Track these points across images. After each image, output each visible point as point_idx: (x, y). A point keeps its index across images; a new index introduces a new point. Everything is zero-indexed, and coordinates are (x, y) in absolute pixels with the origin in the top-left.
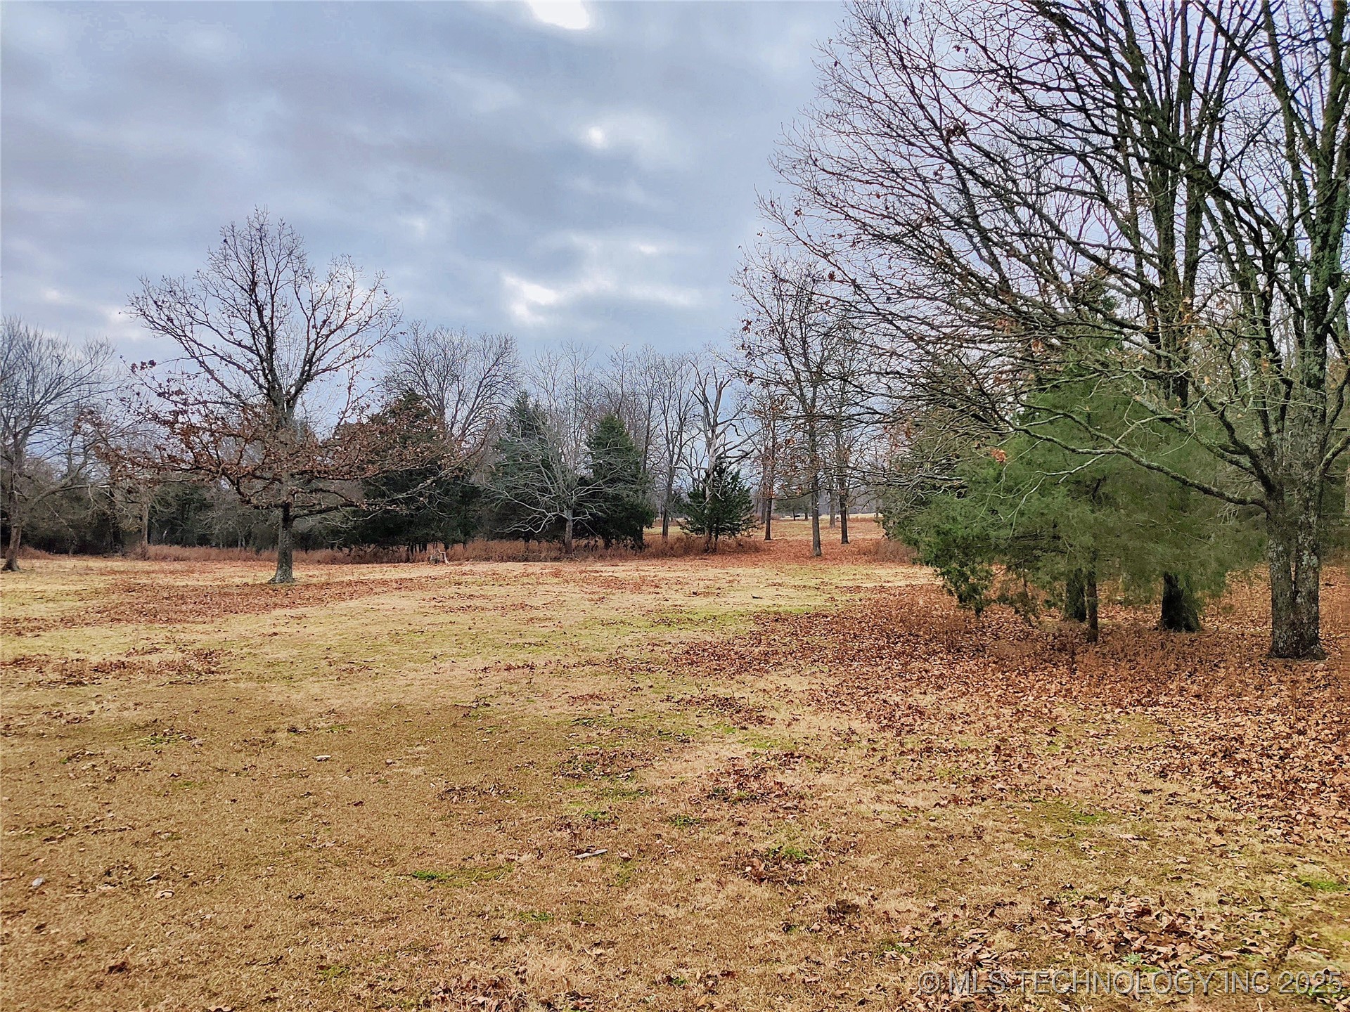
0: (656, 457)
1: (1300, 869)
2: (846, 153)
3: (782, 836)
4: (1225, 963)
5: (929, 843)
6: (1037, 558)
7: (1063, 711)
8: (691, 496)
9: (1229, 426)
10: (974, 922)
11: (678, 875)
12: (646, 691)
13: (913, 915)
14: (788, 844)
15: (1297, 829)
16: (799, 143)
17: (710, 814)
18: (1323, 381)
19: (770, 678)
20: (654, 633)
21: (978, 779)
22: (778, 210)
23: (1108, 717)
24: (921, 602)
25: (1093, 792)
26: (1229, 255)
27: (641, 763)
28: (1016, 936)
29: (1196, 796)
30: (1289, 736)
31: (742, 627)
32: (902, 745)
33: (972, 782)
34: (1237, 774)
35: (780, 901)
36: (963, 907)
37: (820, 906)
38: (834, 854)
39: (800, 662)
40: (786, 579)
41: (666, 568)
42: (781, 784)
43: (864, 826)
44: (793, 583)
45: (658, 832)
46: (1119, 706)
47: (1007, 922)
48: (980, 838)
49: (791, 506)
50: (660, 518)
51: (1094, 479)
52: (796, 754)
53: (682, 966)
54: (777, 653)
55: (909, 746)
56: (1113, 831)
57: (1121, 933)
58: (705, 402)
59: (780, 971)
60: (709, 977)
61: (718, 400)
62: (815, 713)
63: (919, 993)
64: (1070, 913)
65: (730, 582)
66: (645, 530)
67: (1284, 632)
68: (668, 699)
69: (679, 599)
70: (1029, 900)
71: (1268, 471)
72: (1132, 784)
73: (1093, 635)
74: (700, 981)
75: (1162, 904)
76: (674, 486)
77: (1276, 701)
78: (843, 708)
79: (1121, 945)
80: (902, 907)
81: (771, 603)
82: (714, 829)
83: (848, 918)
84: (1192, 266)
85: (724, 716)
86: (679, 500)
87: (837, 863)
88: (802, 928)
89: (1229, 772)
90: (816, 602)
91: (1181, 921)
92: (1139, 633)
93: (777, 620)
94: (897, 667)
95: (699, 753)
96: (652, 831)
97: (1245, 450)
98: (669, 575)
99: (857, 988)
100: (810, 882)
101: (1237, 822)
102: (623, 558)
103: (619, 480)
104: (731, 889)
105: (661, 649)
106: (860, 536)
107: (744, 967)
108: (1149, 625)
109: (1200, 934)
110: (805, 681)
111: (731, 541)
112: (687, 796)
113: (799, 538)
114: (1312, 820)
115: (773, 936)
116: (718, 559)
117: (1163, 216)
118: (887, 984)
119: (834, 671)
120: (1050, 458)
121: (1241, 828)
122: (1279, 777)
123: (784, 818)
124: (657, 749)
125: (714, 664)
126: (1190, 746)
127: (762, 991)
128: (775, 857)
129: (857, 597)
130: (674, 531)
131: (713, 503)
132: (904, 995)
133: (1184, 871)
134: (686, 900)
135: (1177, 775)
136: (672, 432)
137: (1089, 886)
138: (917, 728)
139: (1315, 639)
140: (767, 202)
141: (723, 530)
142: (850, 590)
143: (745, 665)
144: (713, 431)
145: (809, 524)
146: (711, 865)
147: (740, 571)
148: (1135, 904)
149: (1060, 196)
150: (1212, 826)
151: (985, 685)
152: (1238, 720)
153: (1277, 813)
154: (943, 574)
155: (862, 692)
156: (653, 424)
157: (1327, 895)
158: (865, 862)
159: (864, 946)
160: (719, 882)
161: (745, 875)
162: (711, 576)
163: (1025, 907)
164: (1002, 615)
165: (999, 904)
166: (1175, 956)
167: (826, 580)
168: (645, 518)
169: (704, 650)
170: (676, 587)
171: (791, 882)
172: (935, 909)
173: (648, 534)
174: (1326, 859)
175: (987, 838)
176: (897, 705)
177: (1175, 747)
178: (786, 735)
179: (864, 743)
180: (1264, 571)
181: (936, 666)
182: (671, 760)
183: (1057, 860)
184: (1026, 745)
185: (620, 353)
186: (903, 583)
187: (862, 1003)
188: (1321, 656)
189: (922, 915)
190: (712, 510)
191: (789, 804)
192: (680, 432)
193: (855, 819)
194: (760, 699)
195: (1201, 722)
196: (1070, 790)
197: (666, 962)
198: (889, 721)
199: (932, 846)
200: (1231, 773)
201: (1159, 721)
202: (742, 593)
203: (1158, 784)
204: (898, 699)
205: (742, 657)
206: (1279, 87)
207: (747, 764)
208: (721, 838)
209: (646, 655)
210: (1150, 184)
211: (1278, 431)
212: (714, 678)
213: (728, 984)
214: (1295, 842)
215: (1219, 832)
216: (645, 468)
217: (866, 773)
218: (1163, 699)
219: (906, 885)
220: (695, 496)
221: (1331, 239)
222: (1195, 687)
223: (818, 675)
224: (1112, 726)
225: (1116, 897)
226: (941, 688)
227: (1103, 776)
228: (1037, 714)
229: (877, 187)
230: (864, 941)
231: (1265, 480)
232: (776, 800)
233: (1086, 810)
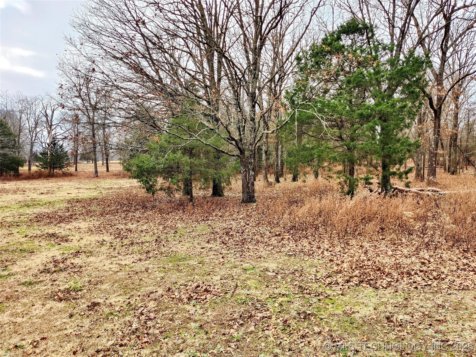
0: (25, 138)
1: (243, 265)
2: (99, 24)
3: (72, 283)
4: (220, 298)
5: (129, 276)
6: (173, 175)
7: (179, 225)
8: (41, 154)
9: (229, 132)
10: (143, 300)
11: (25, 305)
12: (16, 234)
13: (121, 302)
14: (74, 285)
15: (244, 253)
16: (80, 17)
17: (41, 279)
18: (254, 119)
19: (72, 224)
20: (21, 210)
21: (148, 251)
22: (73, 42)
23: (194, 226)
24: (135, 192)
25: (186, 250)
26: (228, 77)
27: (10, 263)
28: (156, 303)
29: (217, 247)
30: (244, 226)
31: (62, 205)
32: (122, 243)
33: (147, 253)
34: (229, 239)
35: (69, 307)
36: (139, 296)
37: (85, 306)
38: (92, 286)
39: (86, 217)
40: (82, 186)
41: (30, 183)
42: (73, 264)
43: (106, 274)
44: (85, 187)
45: (16, 289)
46: (197, 221)
47: (154, 298)
48: (147, 271)
49: (85, 157)
50: (27, 163)
51: (190, 148)
52: (80, 251)
53: (23, 340)
54: (76, 214)
55: (125, 243)
56: (192, 262)
57: (190, 294)
58: (46, 116)
59: (66, 333)
60: (35, 342)
61: (52, 115)
62: (90, 235)
63: (120, 329)
64: (175, 291)
65: (58, 188)
66: (20, 168)
67: (246, 195)
68: (26, 236)
69: (35, 196)
70: (162, 289)
71: (240, 146)
72: (199, 246)
73: (191, 199)
74: (30, 344)
75: (203, 283)
76: (34, 150)
77: (242, 216)
78: (101, 233)
79: (189, 299)
80: (117, 300)
81: (75, 195)
82: (42, 284)
83: (96, 308)
84: (219, 80)
85: (51, 240)
86: (36, 156)
87: (93, 289)
88: (77, 315)
89: (227, 239)
90: (94, 194)
91: (209, 287)
92: (205, 198)
93: (77, 202)
94: (123, 215)
95: (38, 256)
96: (14, 290)
97: (233, 139)
98: (30, 187)
99: (97, 332)
100: (82, 298)
101: (228, 254)
102: (9, 180)
103: (6, 147)
104: (48, 306)
105: (24, 217)
106: (114, 169)
107: (51, 334)
108: (209, 195)
109: (214, 290)
110: (87, 224)
111: (60, 172)
112: (31, 273)
113: (89, 170)
114: (248, 250)
115: (64, 320)
116: (54, 180)
117: (210, 62)
118: (108, 328)
119: (99, 219)
120: (175, 141)
121: (229, 256)
122: (241, 239)
123: (73, 276)
124: (18, 257)
125: (48, 221)
126: (217, 232)
127: (58, 341)
128: (68, 291)
129: (111, 191)
130: (34, 168)
131: (51, 157)
132: (115, 331)
133: (211, 271)
134: (27, 314)
135: (212, 242)
136: (31, 128)
137: (182, 281)
138: (128, 236)
139: (254, 197)
140: (69, 38)
141: (56, 167)
142: (108, 189)
143: (62, 220)
144: (51, 128)
145: (93, 165)
146: (40, 299)
147: (63, 183)
148: (195, 285)
149: (180, 52)
150: (221, 256)
151: (155, 219)
152: (231, 223)
153: (239, 250)
154: (140, 181)
155: (109, 226)
156: (22, 124)
157: (250, 272)
158: (104, 287)
159: (101, 317)
160: (43, 305)
161: (54, 300)
162: (50, 186)
163: (160, 291)
164: (162, 194)
165: (151, 293)
166: (206, 299)
167: (99, 186)
168: (20, 163)
169: (44, 216)
170: (33, 191)
171: (74, 299)
172: (129, 298)
173: (22, 170)
174: (251, 261)
175: (150, 271)
176: (122, 229)
177: (213, 233)
178: (77, 245)
179: (108, 244)
180: (240, 177)
181: (138, 214)
182: (25, 261)
183: (173, 274)
184: (167, 238)
185: (5, 94)
186: (129, 186)
187: (98, 337)
188: (254, 202)
189: (124, 302)
190: (51, 159)
191: (76, 270)
192: (36, 128)
193: (102, 272)
194: (68, 233)
195: (221, 224)
196: (179, 251)
197: (15, 340)
198: (119, 235)
199: (130, 277)
200: (228, 239)
201: (209, 225)
202: (63, 192)
203: (207, 245)
204: (122, 227)
205: (60, 217)
206: (242, 26)
207: (59, 258)
208: (46, 287)
209: (17, 219)
210: (206, 51)
211: (243, 134)
212: (48, 226)
213: (44, 342)
214: (243, 258)
215: (223, 258)
216: (19, 142)
217: (108, 255)
218: (211, 218)
219: (119, 292)
220: (43, 154)
221: (256, 75)
222: (220, 214)
223: (92, 221)
224: (195, 229)
225: (190, 284)
226: (138, 222)
227: (190, 245)
228: (171, 227)
229: (112, 39)
230: (101, 315)
231: (239, 149)
232: (71, 270)
233: (183, 257)
